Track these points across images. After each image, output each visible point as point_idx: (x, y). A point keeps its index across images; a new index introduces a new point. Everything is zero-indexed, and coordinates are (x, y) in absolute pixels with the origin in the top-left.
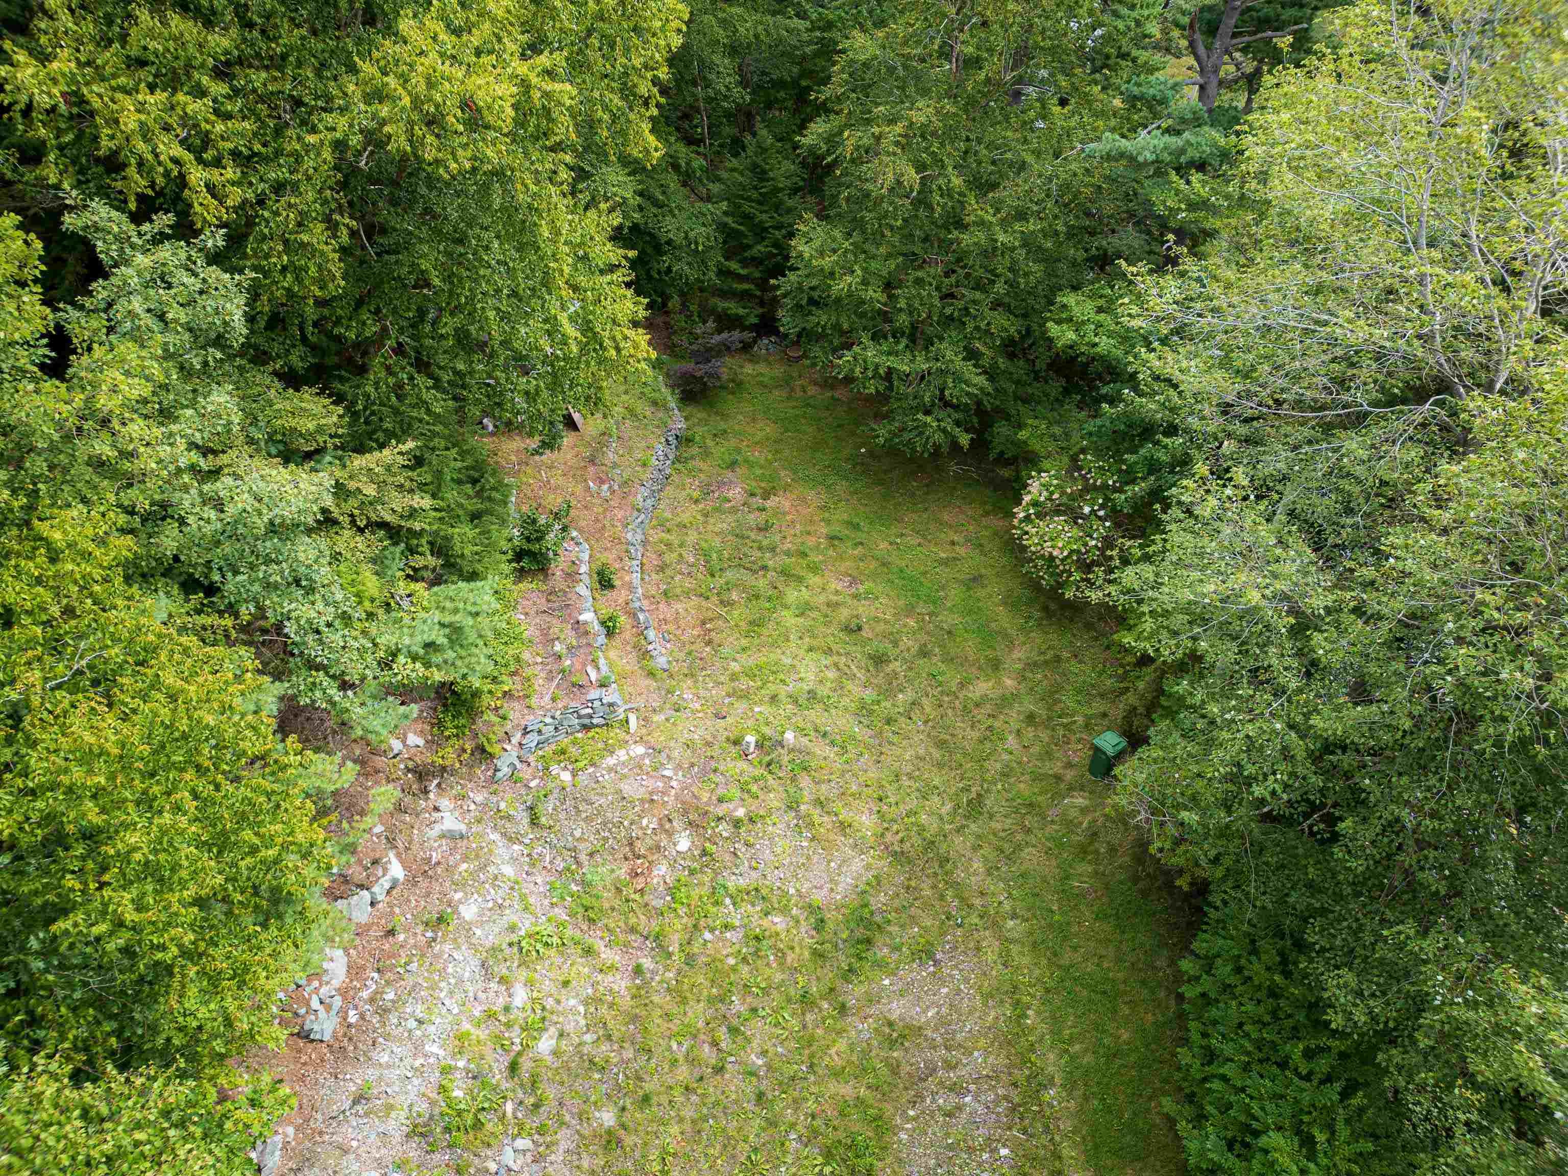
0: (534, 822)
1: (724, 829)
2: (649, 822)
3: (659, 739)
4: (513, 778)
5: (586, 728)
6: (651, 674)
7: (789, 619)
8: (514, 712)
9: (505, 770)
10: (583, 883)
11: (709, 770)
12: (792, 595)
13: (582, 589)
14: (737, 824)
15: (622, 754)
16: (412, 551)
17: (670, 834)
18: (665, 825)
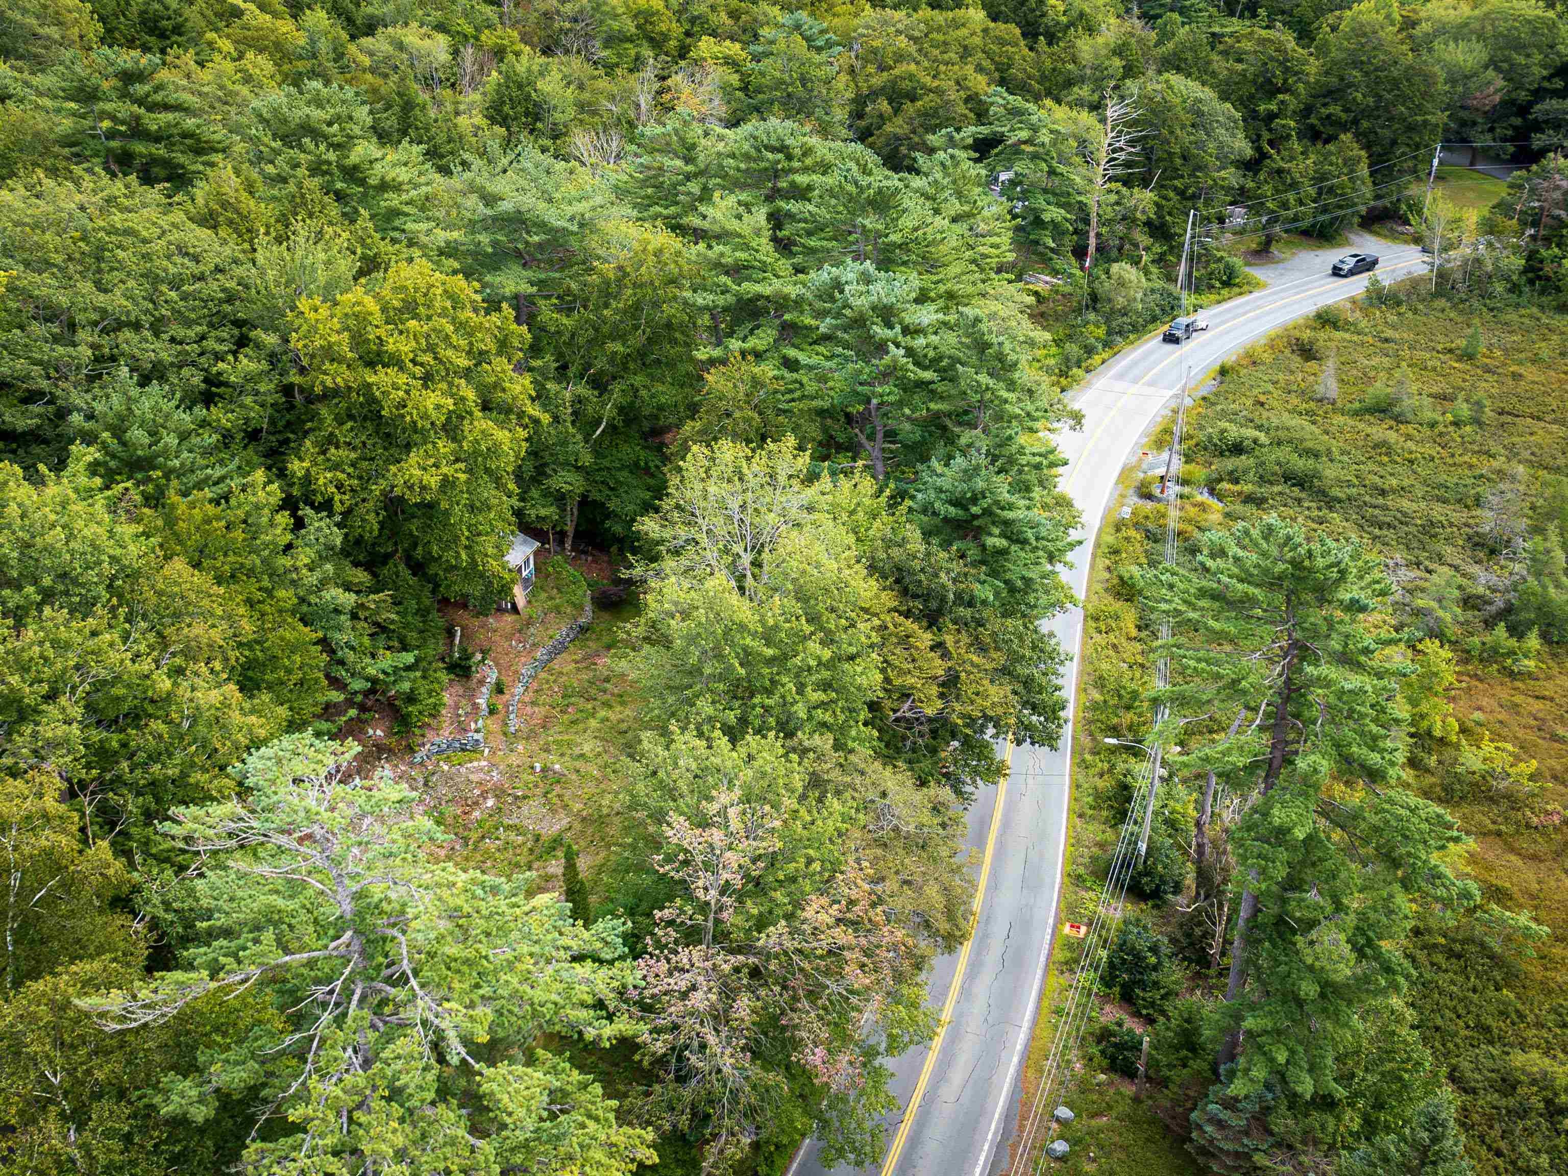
0: (426, 784)
1: (510, 800)
2: (477, 792)
3: (496, 760)
4: (422, 763)
5: (463, 750)
6: (505, 734)
7: (593, 723)
8: (430, 735)
9: (418, 759)
10: (441, 813)
11: (514, 776)
12: (602, 713)
13: (484, 690)
14: (517, 798)
15: (475, 764)
16: (389, 638)
17: (485, 798)
18: (484, 795)
